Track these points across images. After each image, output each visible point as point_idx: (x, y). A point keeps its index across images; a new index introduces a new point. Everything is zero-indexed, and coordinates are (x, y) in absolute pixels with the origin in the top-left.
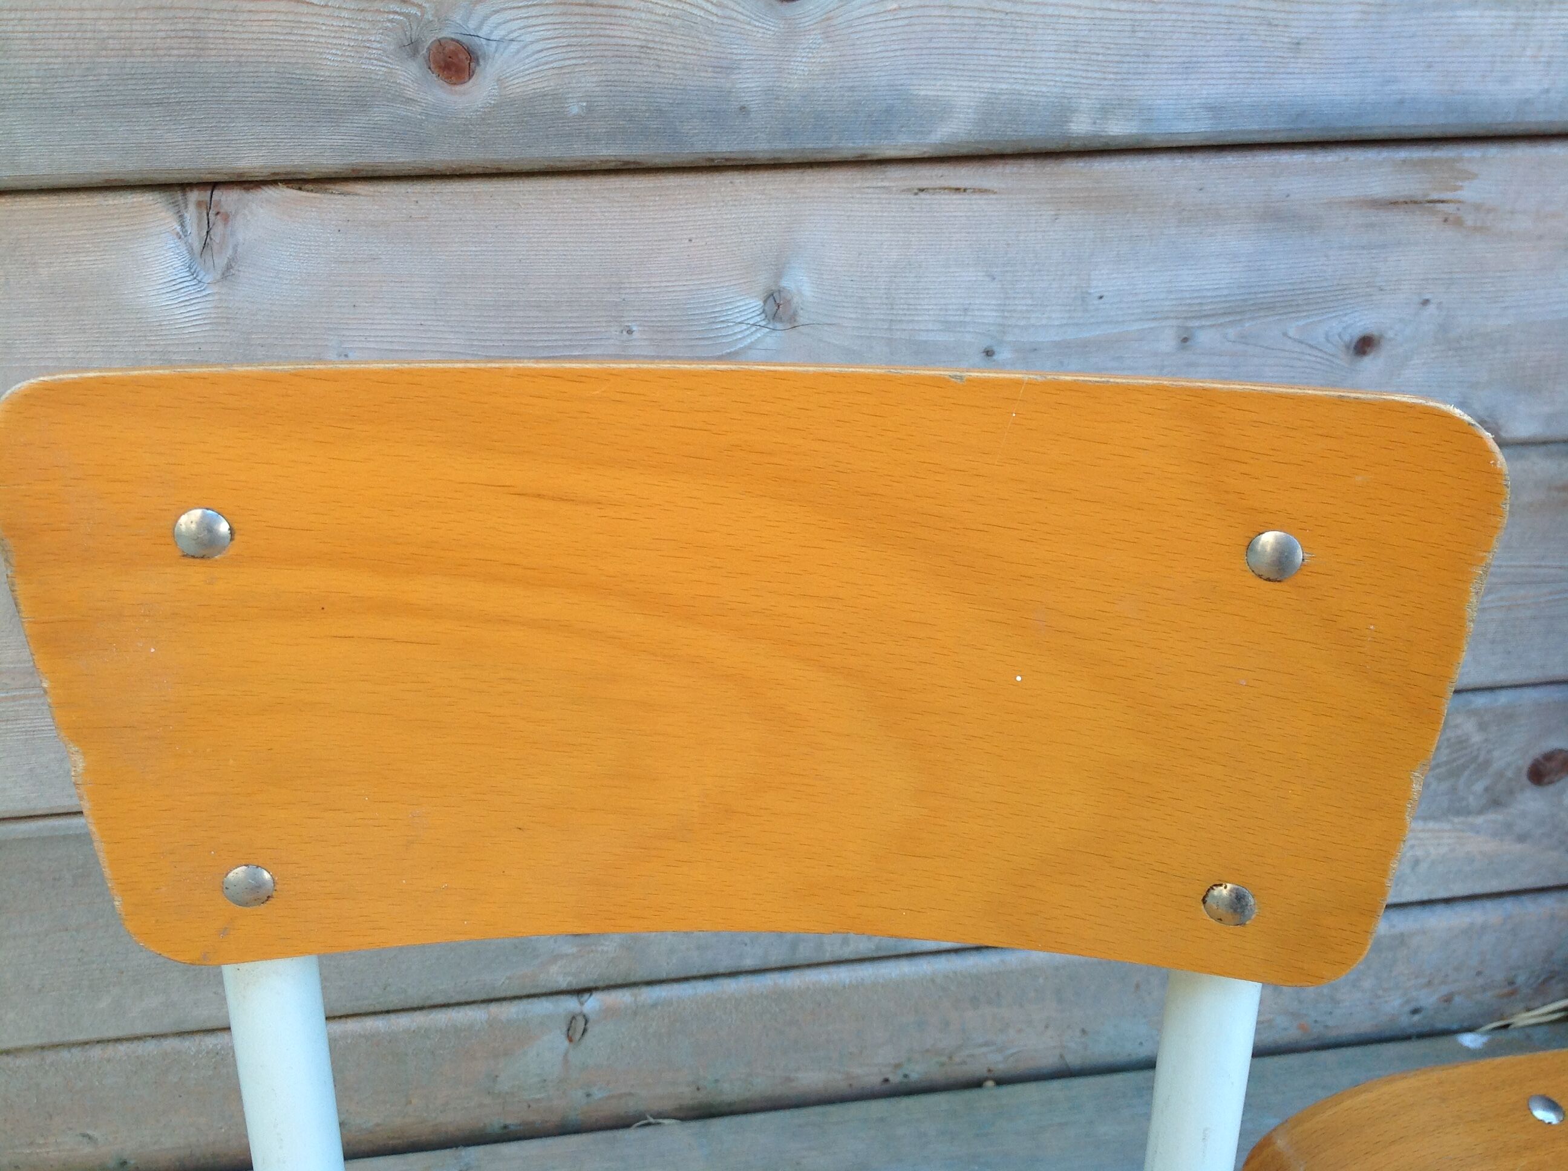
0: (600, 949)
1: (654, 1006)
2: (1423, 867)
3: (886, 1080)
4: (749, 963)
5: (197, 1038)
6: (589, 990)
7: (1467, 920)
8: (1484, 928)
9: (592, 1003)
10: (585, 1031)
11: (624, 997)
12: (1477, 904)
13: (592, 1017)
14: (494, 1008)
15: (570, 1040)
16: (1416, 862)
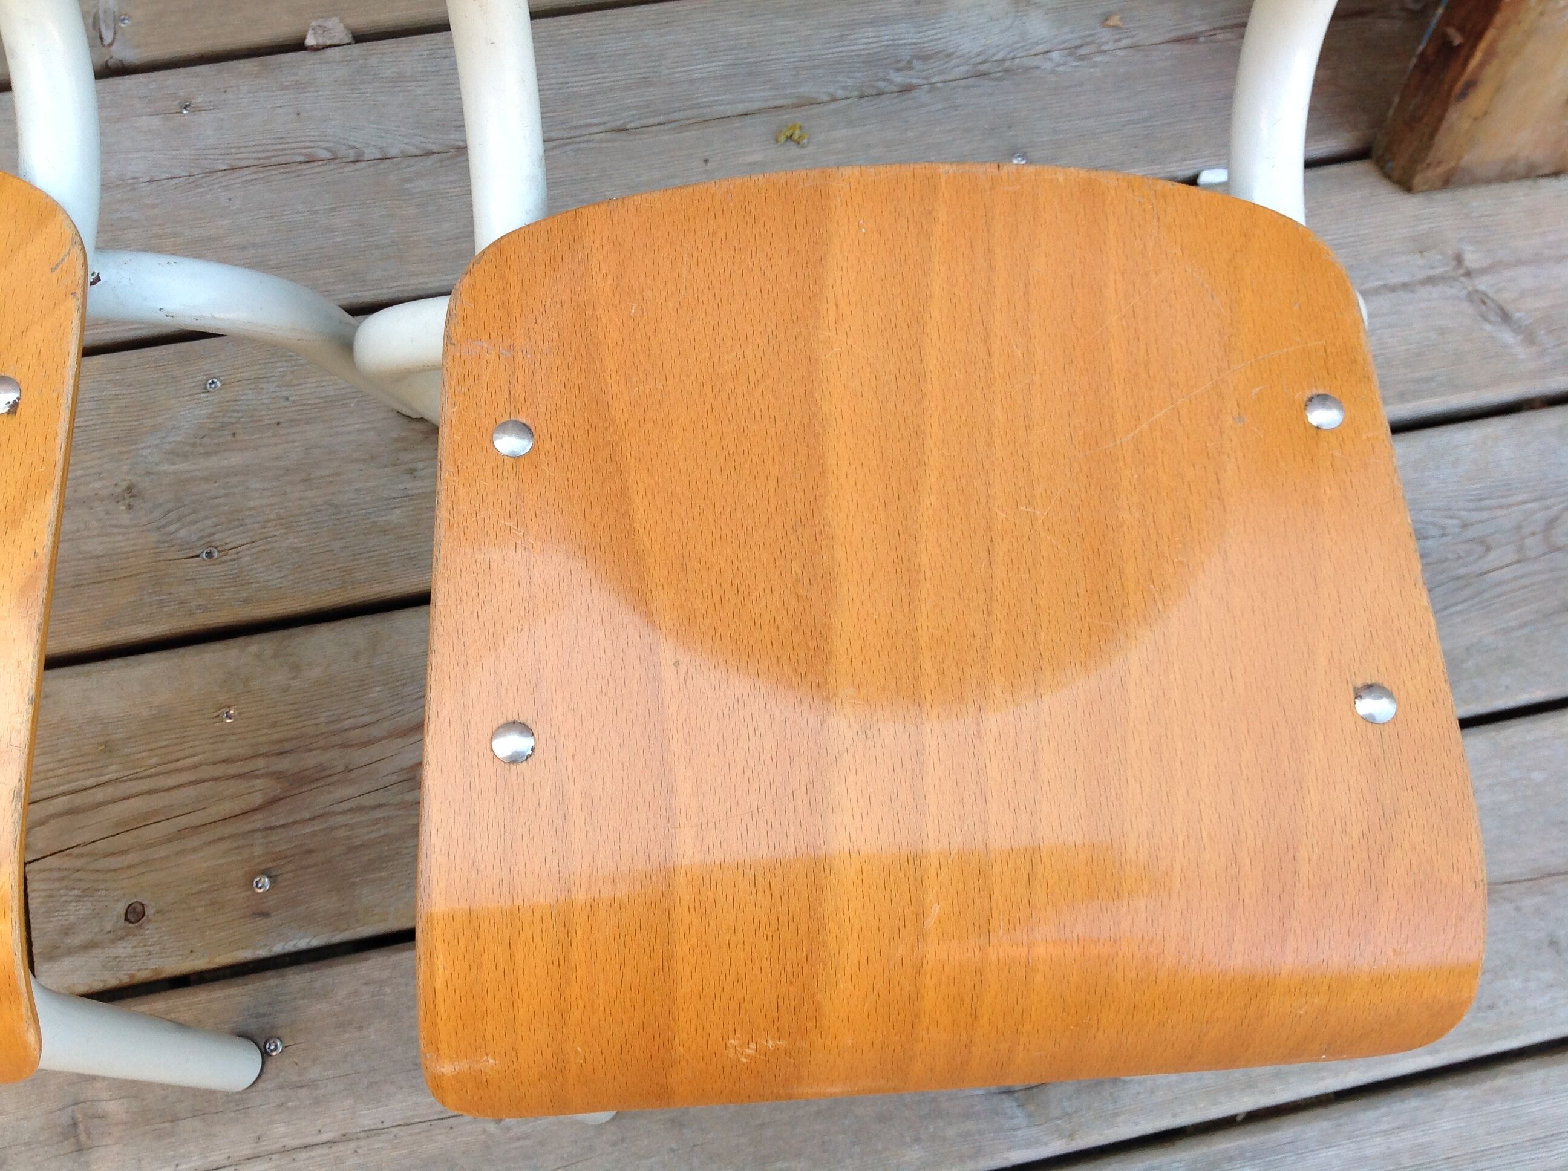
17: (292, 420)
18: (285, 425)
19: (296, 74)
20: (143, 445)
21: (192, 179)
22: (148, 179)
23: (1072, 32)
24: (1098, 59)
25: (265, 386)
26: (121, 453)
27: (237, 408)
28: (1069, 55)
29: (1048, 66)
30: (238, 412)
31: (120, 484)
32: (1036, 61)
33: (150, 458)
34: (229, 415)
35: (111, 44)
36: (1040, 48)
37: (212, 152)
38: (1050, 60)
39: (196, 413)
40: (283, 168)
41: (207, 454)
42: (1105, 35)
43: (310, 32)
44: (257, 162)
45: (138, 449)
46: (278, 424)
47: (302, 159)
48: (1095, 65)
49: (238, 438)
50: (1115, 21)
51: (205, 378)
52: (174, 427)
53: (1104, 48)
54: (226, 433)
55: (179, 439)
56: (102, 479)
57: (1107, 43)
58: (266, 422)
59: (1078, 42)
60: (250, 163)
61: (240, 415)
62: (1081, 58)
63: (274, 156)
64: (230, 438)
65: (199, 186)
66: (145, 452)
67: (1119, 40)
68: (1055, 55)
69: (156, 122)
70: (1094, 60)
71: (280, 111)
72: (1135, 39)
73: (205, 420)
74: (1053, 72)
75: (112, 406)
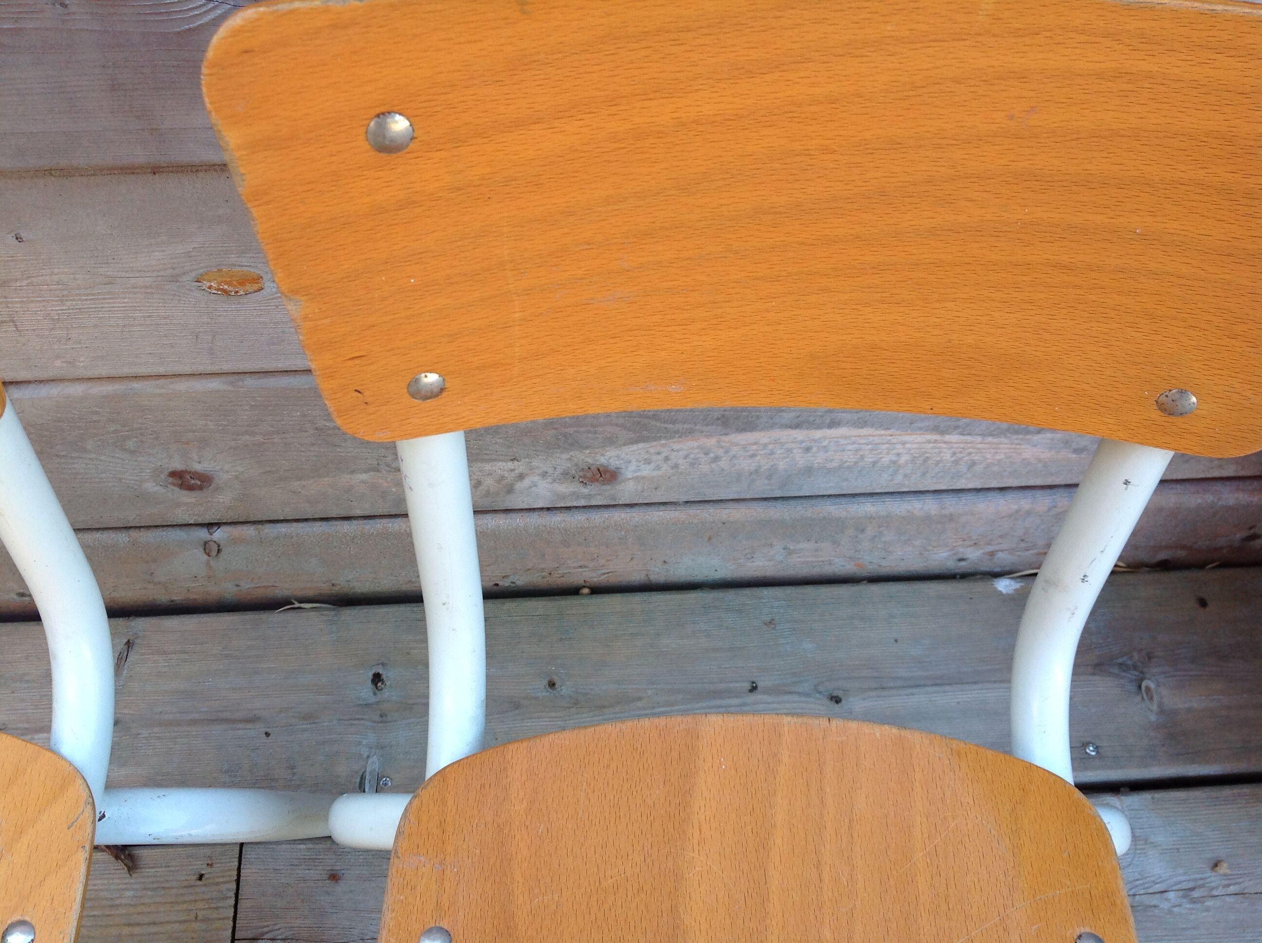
0: (216, 500)
1: (277, 538)
2: (979, 468)
3: (497, 585)
4: (358, 512)
6: (218, 525)
7: (1015, 507)
8: (1028, 513)
9: (219, 534)
10: (219, 550)
11: (249, 531)
12: (1029, 493)
13: (222, 543)
14: (134, 533)
15: (209, 556)
16: (973, 464)
23: (1185, 874)
24: (1210, 903)
28: (1184, 897)
29: (1165, 905)
32: (1154, 900)
36: (1158, 887)
38: (1167, 900)
42: (1213, 879)
48: (1207, 910)
50: (1224, 869)
53: (1215, 893)
57: (1217, 888)
59: (1191, 885)
62: (1194, 901)
67: (1228, 886)
68: (1171, 895)
70: (1206, 904)
72: (1242, 885)
74: (1170, 912)
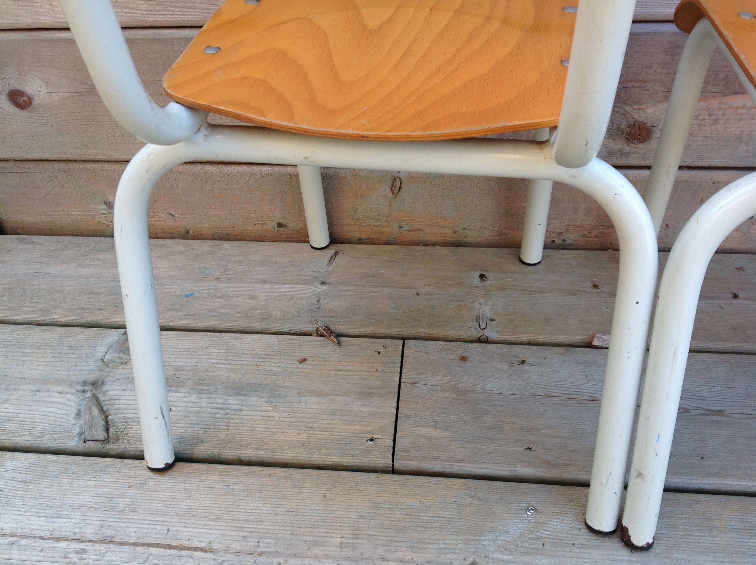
5: (220, 166)
10: (400, 188)
13: (403, 181)
15: (393, 193)
17: (582, 544)
18: (578, 546)
19: (585, 358)
20: (484, 538)
21: (524, 397)
22: (499, 392)
25: (565, 518)
26: (470, 540)
27: (546, 528)
30: (547, 531)
31: (467, 559)
33: (488, 547)
34: (541, 531)
35: (485, 329)
37: (536, 386)
39: (519, 526)
40: (576, 401)
41: (525, 554)
43: (596, 339)
44: (561, 395)
45: (480, 540)
46: (573, 544)
47: (589, 398)
49: (546, 547)
51: (527, 505)
52: (505, 531)
54: (539, 542)
55: (508, 539)
56: (455, 553)
58: (565, 541)
60: (557, 394)
61: (548, 533)
63: (571, 394)
64: (541, 546)
65: (527, 401)
66: (486, 543)
69: (505, 367)
71: (576, 373)
73: (525, 532)
75: (468, 510)
